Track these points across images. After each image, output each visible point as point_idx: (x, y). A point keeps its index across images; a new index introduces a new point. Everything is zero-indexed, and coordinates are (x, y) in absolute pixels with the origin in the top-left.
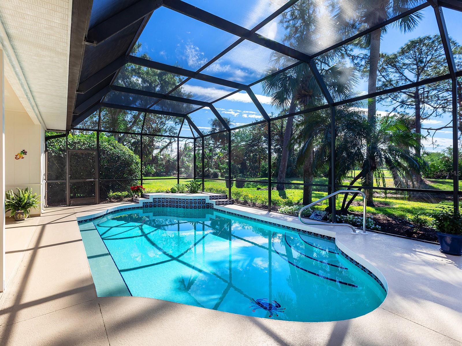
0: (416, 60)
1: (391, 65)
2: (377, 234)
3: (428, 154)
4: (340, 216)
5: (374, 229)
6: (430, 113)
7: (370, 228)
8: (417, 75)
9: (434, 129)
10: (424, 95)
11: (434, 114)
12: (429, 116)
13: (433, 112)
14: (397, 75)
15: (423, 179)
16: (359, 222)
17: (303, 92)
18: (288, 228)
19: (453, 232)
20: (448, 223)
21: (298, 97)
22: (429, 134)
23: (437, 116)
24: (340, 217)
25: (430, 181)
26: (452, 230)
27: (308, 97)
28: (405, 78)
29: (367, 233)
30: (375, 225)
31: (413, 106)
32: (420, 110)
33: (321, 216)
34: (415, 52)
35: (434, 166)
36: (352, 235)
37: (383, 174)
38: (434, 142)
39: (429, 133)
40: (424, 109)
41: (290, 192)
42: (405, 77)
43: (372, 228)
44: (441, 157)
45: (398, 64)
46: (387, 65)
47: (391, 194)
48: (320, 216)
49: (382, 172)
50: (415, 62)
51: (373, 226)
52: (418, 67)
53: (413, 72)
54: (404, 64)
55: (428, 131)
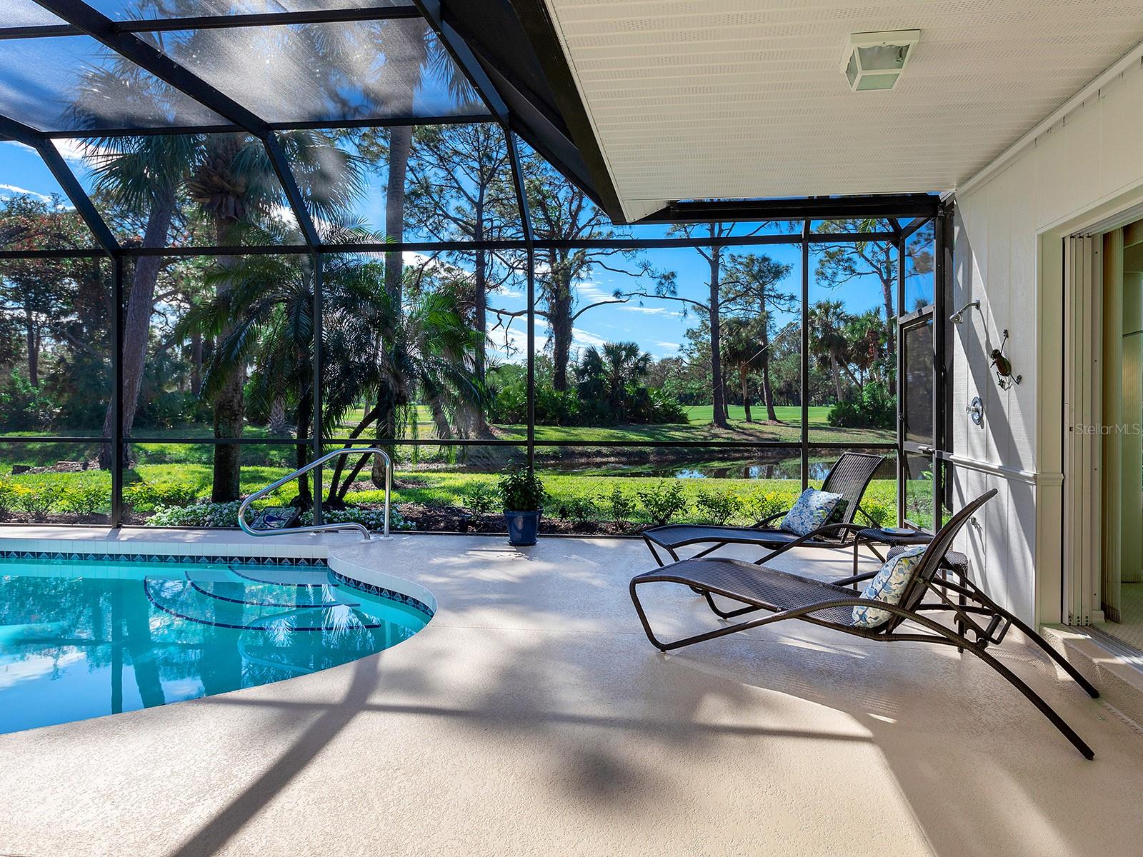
0: (478, 151)
1: (428, 145)
2: (410, 536)
3: (497, 370)
4: (329, 512)
5: (403, 528)
6: (503, 276)
7: (395, 528)
8: (479, 184)
9: (509, 314)
10: (492, 233)
11: (510, 280)
12: (502, 283)
13: (509, 275)
14: (442, 173)
15: (488, 424)
16: (373, 519)
17: (216, 179)
18: (195, 559)
19: (525, 507)
20: (520, 493)
21: (199, 190)
22: (500, 323)
23: (514, 284)
24: (329, 516)
25: (501, 429)
26: (523, 504)
27: (232, 199)
28: (456, 186)
29: (391, 537)
30: (405, 522)
31: (471, 258)
32: (484, 269)
33: (282, 519)
34: (476, 131)
35: (509, 395)
36: (363, 545)
37: (416, 414)
38: (509, 342)
39: (501, 320)
40: (492, 267)
41: (157, 472)
42: (456, 181)
43: (399, 527)
44: (522, 376)
45: (442, 147)
46: (420, 143)
47: (426, 462)
48: (280, 519)
49: (413, 409)
50: (476, 154)
51: (402, 523)
52: (482, 167)
53: (472, 175)
54: (456, 153)
55: (498, 316)
